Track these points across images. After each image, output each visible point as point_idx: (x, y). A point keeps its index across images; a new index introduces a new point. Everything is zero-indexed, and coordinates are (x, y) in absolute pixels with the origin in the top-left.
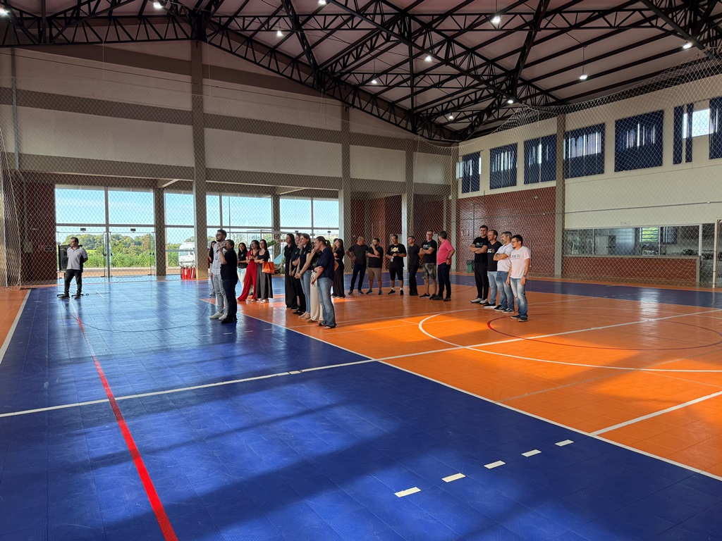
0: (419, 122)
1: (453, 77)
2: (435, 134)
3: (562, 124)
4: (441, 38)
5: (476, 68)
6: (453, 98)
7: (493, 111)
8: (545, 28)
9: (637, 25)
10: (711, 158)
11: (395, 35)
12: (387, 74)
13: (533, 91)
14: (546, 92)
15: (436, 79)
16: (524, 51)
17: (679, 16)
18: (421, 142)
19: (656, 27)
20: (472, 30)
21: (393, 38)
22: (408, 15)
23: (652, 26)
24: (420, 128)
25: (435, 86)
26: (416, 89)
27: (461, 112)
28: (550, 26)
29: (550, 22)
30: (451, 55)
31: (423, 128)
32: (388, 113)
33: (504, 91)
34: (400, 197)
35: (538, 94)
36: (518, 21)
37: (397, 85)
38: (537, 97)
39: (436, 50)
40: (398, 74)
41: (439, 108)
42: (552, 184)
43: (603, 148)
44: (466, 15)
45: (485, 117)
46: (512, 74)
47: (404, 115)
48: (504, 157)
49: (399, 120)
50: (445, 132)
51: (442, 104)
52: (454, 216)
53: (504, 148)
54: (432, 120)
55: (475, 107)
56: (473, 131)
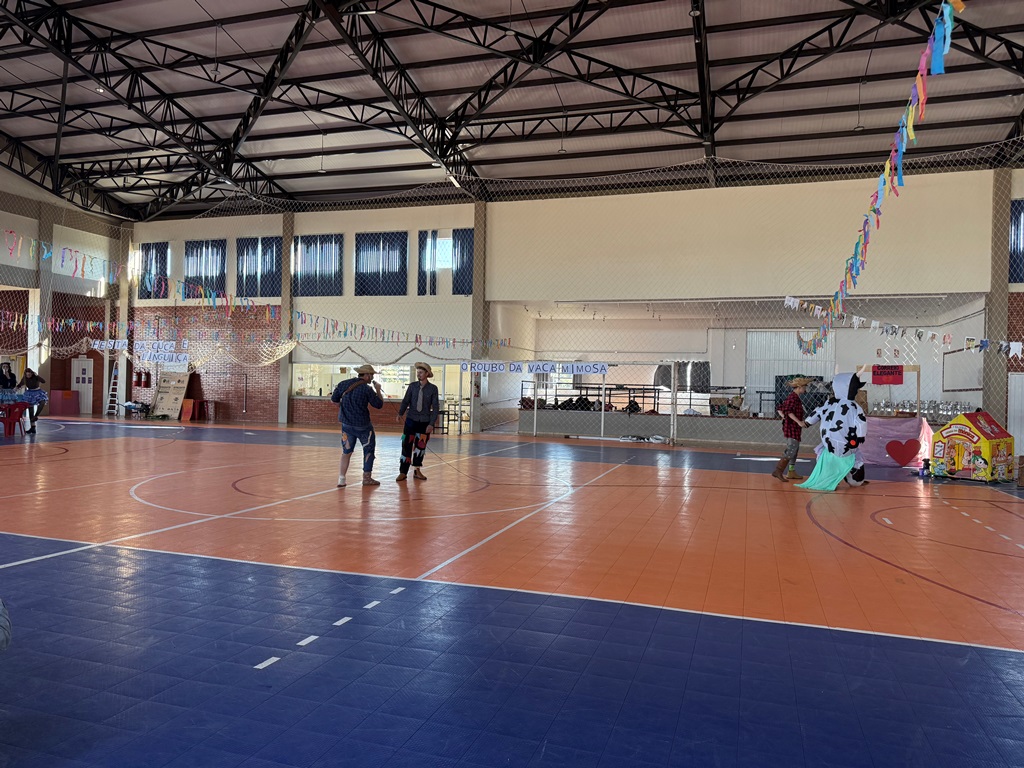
0: (66, 180)
1: (133, 125)
2: (94, 202)
3: (289, 225)
4: (121, 66)
5: (174, 122)
6: (130, 156)
7: (194, 188)
8: (278, 99)
9: (382, 126)
10: (454, 294)
11: (41, 38)
12: (14, 92)
13: (252, 172)
14: (271, 179)
15: (105, 122)
16: (246, 118)
17: (428, 129)
18: (69, 211)
19: (405, 135)
20: (172, 69)
21: (35, 42)
22: (68, 16)
23: (401, 133)
24: (68, 189)
25: (101, 131)
26: (66, 129)
27: (141, 179)
28: (283, 98)
29: (284, 93)
30: (136, 94)
31: (73, 190)
32: (7, 154)
33: (211, 163)
34: (26, 293)
35: (261, 179)
36: (242, 78)
37: (32, 114)
38: (259, 182)
39: (114, 80)
40: (35, 98)
41: (106, 166)
42: (275, 301)
43: (341, 264)
44: (167, 46)
45: (181, 191)
46: (228, 145)
47: (38, 163)
48: (207, 255)
49: (28, 168)
50: (111, 203)
51: (111, 161)
52: (123, 332)
53: (207, 242)
54: (90, 181)
55: (165, 177)
56: (158, 211)
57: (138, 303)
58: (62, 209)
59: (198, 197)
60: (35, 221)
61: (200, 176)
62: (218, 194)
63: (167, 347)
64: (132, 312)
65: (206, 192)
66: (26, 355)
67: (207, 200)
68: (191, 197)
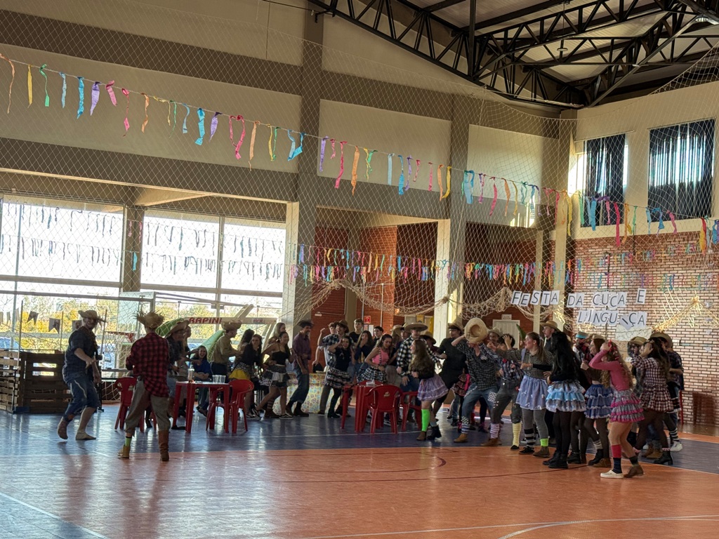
0: (487, 58)
2: (523, 86)
6: (568, 7)
7: (661, 41)
18: (489, 103)
24: (487, 71)
27: (585, 39)
31: (495, 72)
32: (413, 33)
34: (434, 227)
41: (535, 28)
45: (642, 52)
47: (452, 38)
48: (683, 149)
49: (438, 48)
50: (546, 84)
51: (542, 19)
52: (559, 280)
53: (684, 128)
54: (517, 55)
55: (618, 31)
56: (610, 86)
57: (582, 234)
58: (479, 101)
59: (668, 56)
60: (447, 123)
61: (670, 19)
62: (701, 46)
63: (615, 302)
64: (572, 246)
65: (682, 44)
66: (432, 313)
67: (684, 58)
68: (657, 57)
